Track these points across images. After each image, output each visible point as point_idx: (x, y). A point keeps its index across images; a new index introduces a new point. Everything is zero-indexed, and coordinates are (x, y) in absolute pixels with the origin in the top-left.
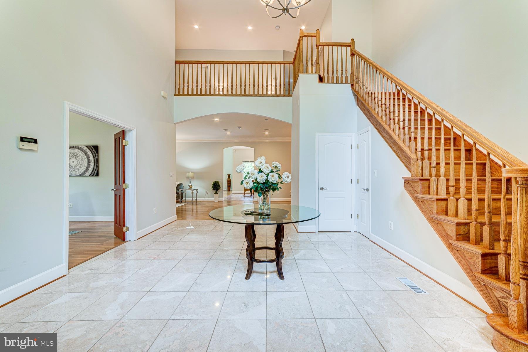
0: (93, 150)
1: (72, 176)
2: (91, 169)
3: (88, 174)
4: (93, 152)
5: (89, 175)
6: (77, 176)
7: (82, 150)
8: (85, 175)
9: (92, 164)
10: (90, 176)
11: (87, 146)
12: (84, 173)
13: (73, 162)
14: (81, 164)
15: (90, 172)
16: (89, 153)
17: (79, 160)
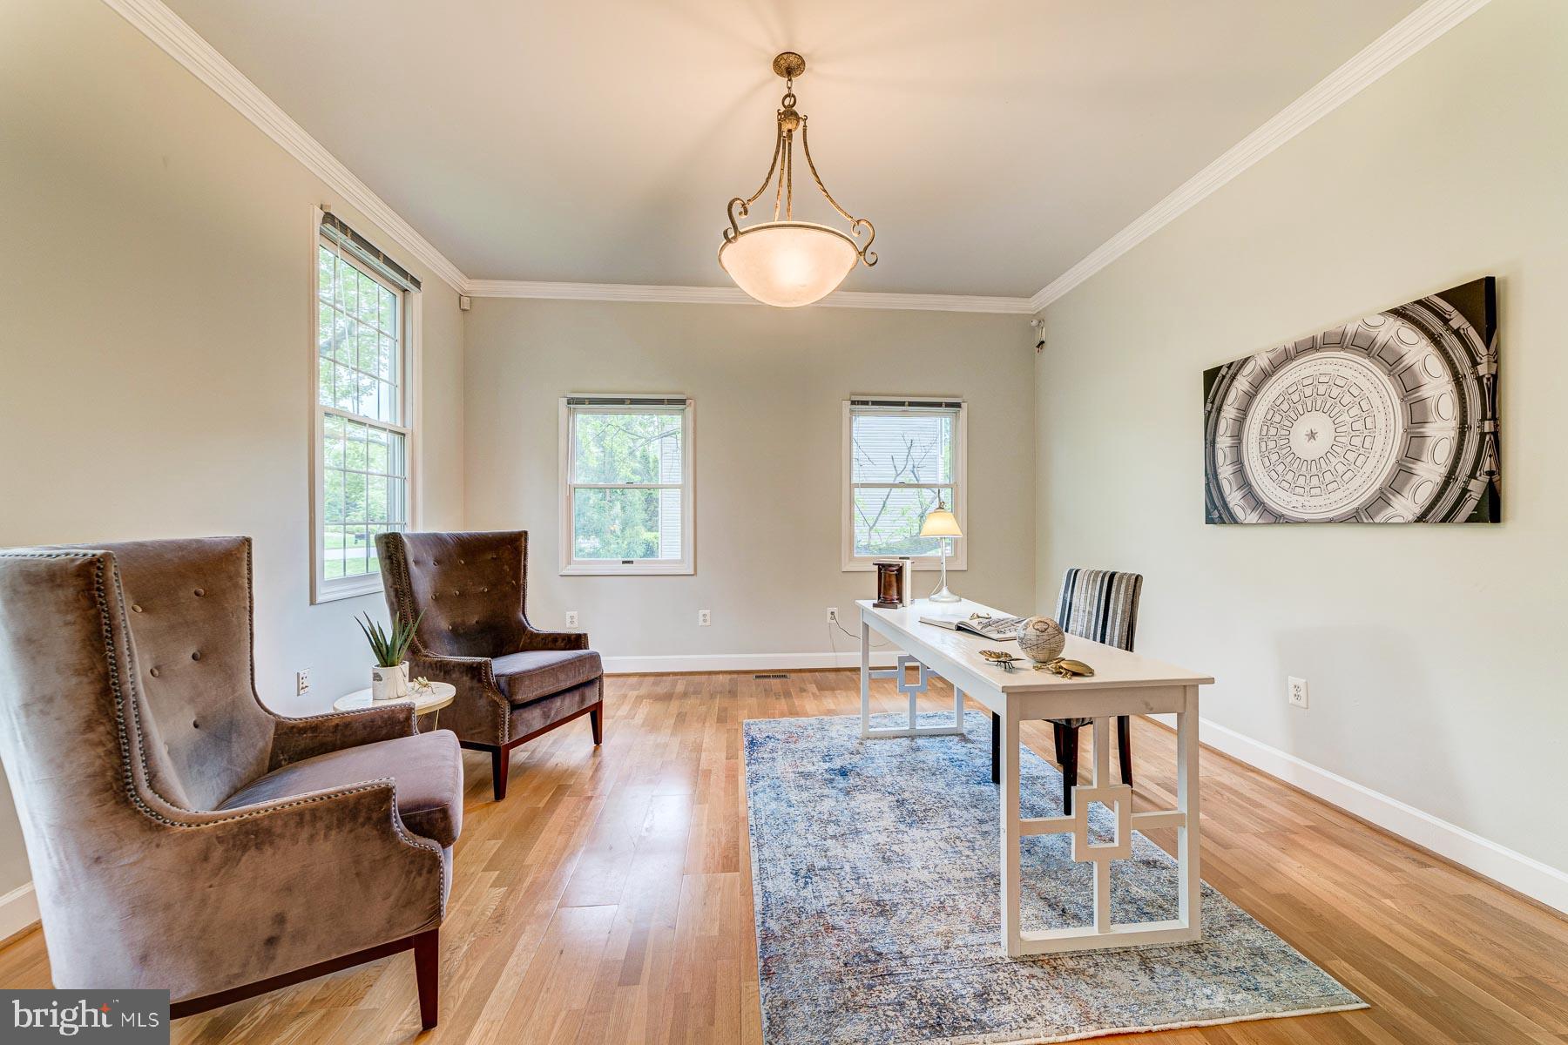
0: (1446, 321)
1: (1306, 522)
2: (1430, 473)
3: (1407, 505)
4: (1451, 342)
5: (1418, 511)
6: (1331, 521)
7: (1366, 347)
8: (1389, 512)
9: (1442, 430)
10: (1421, 519)
11: (1399, 313)
12: (1382, 498)
13: (1312, 435)
14: (1357, 441)
15: (1425, 493)
16: (1417, 350)
17: (1345, 417)
